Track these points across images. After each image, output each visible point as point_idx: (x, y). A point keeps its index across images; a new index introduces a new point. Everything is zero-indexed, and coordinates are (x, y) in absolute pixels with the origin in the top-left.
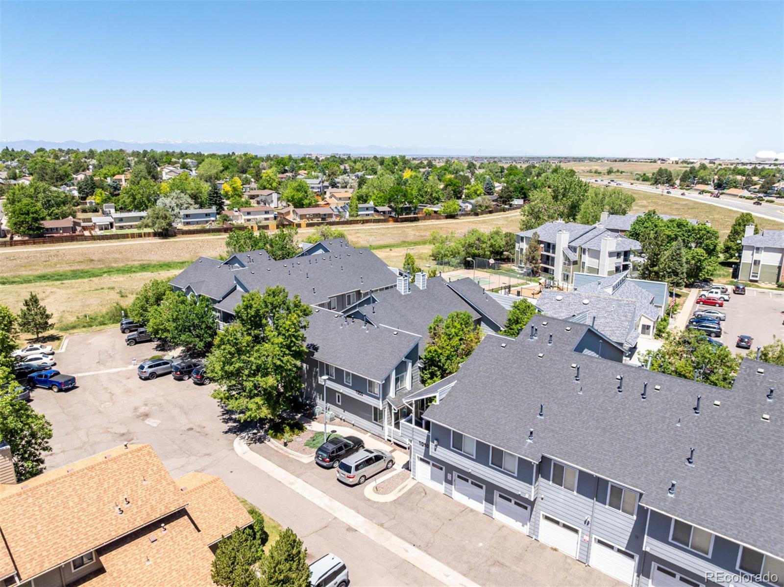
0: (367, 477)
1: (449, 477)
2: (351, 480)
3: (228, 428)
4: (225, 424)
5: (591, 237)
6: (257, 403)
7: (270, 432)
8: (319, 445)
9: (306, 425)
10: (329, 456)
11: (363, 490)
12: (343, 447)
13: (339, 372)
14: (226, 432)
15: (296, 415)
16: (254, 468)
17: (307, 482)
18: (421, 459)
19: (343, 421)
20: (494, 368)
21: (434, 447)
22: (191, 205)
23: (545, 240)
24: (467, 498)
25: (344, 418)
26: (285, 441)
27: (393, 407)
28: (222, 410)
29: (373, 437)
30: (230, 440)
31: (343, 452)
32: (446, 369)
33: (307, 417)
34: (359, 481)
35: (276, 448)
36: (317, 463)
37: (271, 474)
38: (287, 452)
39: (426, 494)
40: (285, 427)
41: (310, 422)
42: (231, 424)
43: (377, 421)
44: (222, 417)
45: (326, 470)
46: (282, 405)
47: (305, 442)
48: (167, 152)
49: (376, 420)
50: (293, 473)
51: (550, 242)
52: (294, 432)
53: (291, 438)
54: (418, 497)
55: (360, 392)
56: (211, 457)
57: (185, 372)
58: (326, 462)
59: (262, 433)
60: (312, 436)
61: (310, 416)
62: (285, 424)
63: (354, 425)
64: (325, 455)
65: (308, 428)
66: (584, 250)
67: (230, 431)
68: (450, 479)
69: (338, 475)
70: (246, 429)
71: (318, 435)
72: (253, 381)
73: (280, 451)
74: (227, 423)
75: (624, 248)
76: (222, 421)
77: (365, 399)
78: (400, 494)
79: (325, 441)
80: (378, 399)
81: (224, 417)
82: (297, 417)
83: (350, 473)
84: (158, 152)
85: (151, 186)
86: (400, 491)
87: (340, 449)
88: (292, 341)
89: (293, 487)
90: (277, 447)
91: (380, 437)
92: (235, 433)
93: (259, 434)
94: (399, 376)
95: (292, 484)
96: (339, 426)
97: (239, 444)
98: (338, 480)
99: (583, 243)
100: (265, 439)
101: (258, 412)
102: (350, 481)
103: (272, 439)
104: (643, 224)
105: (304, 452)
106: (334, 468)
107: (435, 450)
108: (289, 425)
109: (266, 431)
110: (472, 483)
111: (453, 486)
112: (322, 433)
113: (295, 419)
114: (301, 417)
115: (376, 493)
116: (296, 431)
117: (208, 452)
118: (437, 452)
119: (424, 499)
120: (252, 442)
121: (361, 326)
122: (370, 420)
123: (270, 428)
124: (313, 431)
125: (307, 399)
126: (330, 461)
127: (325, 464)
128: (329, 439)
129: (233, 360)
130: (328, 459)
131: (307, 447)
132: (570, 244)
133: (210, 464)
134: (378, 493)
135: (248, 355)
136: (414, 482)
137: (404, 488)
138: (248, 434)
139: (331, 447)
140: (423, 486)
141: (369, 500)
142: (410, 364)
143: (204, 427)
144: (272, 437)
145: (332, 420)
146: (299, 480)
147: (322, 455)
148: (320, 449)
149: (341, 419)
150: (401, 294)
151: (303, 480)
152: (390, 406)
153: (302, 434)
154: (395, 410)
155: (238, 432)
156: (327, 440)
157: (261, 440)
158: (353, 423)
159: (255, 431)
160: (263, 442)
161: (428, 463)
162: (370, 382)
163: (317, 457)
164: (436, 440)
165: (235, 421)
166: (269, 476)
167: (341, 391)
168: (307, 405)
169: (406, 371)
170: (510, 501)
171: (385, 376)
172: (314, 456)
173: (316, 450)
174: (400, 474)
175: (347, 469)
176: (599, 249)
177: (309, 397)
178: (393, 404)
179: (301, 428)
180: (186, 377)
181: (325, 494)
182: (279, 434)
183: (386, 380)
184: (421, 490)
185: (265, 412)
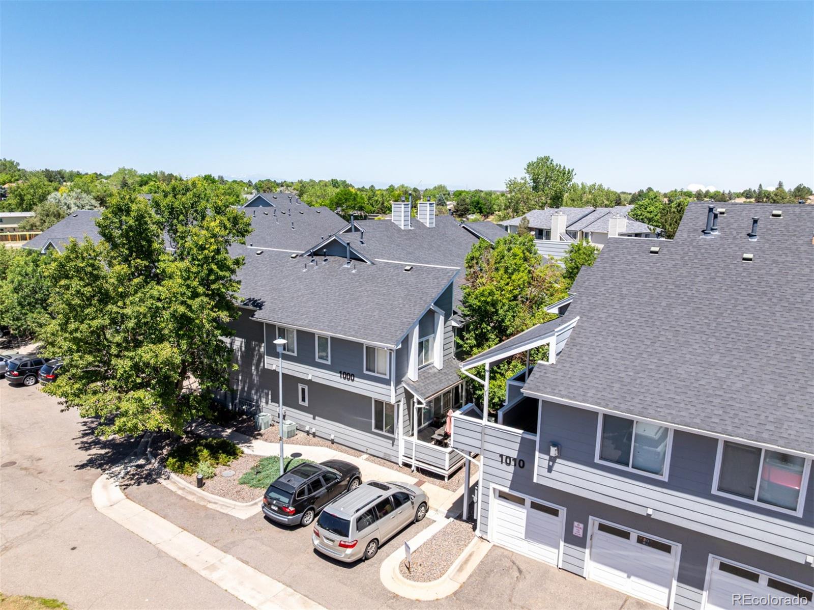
0: (381, 542)
1: (578, 529)
2: (349, 551)
3: (89, 457)
4: (83, 452)
5: (593, 220)
6: (139, 400)
7: (171, 460)
8: (270, 481)
9: (242, 447)
10: (295, 501)
11: (378, 572)
12: (322, 480)
13: (305, 337)
14: (82, 467)
15: (223, 431)
16: (130, 536)
17: (247, 563)
18: (502, 496)
19: (311, 436)
20: (654, 287)
21: (546, 464)
22: (95, 207)
23: (536, 227)
24: (625, 575)
25: (314, 430)
26: (200, 476)
27: (416, 397)
28: (85, 428)
29: (373, 461)
30: (87, 481)
31: (323, 490)
32: (507, 328)
33: (244, 433)
34: (366, 552)
35: (180, 492)
36: (267, 518)
37: (164, 547)
38: (203, 498)
39: (520, 571)
40: (200, 451)
41: (249, 441)
42: (96, 451)
43: (381, 429)
44: (79, 441)
45: (287, 533)
46: (195, 408)
47: (241, 476)
48: (78, 172)
49: (379, 426)
50: (213, 544)
51: (542, 228)
52: (217, 459)
53: (211, 470)
54: (507, 581)
55: (348, 375)
56: (35, 518)
57: (30, 371)
58: (288, 514)
59: (155, 464)
60: (253, 464)
61: (251, 431)
62: (201, 445)
63: (333, 442)
64: (286, 500)
65: (246, 450)
66: (587, 234)
67: (91, 463)
68: (580, 534)
69: (317, 542)
70: (123, 459)
71: (265, 463)
72: (132, 358)
73: (190, 497)
74: (87, 449)
75: (634, 230)
76: (79, 446)
77: (359, 386)
78: (464, 577)
79: (282, 473)
80: (387, 382)
81: (85, 439)
82: (224, 434)
83: (347, 536)
84: (68, 171)
85: (44, 185)
86: (461, 569)
87: (316, 485)
88: (211, 271)
89: (214, 576)
90: (183, 489)
91: (387, 460)
92: (100, 466)
93: (148, 467)
94: (424, 339)
95: (212, 568)
96: (305, 444)
97: (105, 487)
98: (316, 551)
99: (584, 226)
100: (159, 474)
101: (140, 417)
102: (347, 555)
103: (173, 475)
104: (646, 209)
105: (238, 496)
106: (305, 526)
107: (550, 469)
108: (208, 446)
109: (163, 462)
110: (640, 540)
111: (587, 551)
112: (275, 459)
113: (222, 436)
114: (231, 433)
115: (407, 577)
116: (222, 457)
117: (32, 507)
118: (553, 475)
119: (521, 585)
120: (133, 482)
121: (341, 265)
122: (366, 429)
123: (171, 454)
124: (256, 456)
125: (242, 403)
126: (297, 512)
127: (285, 519)
128: (289, 468)
129: (87, 311)
130: (291, 509)
131: (244, 486)
132: (568, 229)
133: (29, 534)
134: (413, 578)
135: (120, 304)
136: (486, 547)
137: (466, 561)
138: (126, 468)
139: (297, 483)
140: (506, 553)
141: (396, 597)
142: (442, 318)
143: (40, 459)
144: (175, 471)
145: (291, 435)
146: (229, 557)
147: (278, 499)
148: (273, 488)
149: (308, 433)
150: (400, 228)
151: (238, 558)
152: (409, 396)
153: (234, 463)
154: (419, 403)
155: (107, 464)
156: (285, 470)
157: (150, 478)
158: (332, 437)
159: (142, 462)
160: (155, 481)
161: (521, 502)
162: (371, 351)
163: (268, 504)
164: (554, 445)
165: (104, 445)
166: (160, 554)
167: (310, 377)
168: (242, 413)
169: (434, 331)
170: (754, 578)
171: (401, 336)
172: (261, 504)
173: (264, 491)
174: (449, 530)
175: (338, 526)
176: (606, 232)
177: (248, 400)
178: (416, 390)
179: (232, 452)
180: (31, 381)
181: (289, 590)
182: (187, 465)
183: (403, 342)
184: (508, 564)
185: (157, 420)
